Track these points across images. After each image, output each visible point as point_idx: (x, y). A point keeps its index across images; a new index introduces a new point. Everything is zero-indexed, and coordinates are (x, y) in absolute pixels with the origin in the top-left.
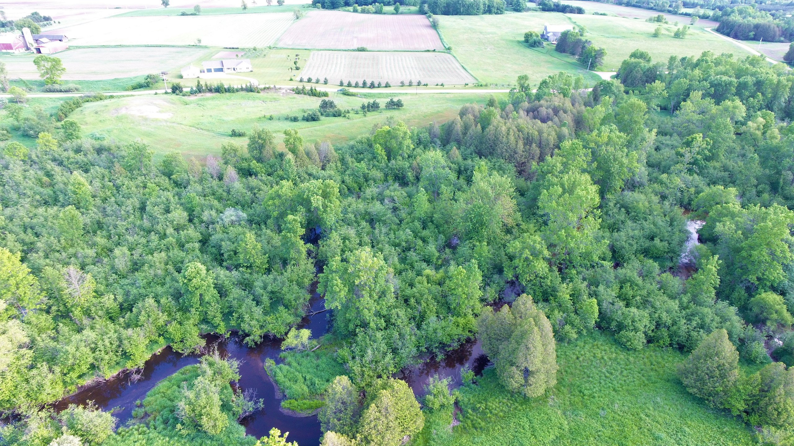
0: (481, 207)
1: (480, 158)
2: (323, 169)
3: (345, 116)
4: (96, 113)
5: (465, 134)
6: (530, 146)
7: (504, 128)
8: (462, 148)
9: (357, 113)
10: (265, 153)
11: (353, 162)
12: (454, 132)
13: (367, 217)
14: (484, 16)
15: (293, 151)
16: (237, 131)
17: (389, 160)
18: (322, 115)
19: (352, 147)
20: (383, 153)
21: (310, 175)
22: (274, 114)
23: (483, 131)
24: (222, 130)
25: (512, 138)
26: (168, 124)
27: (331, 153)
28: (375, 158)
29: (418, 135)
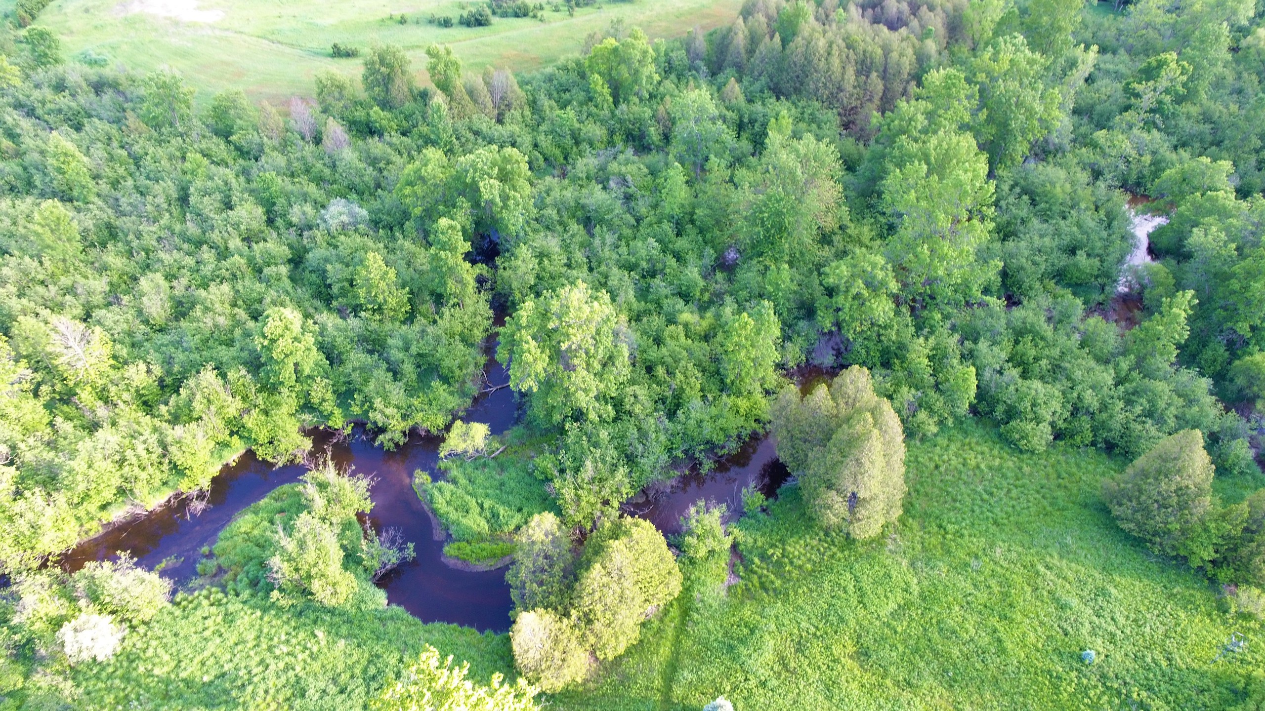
0: (782, 200)
1: (778, 99)
2: (500, 121)
3: (535, 16)
4: (87, 11)
5: (751, 52)
6: (867, 77)
7: (822, 43)
8: (746, 80)
9: (557, 10)
10: (394, 91)
11: (551, 108)
12: (731, 48)
13: (579, 213)
15: (445, 87)
16: (342, 47)
17: (616, 103)
18: (494, 13)
19: (550, 79)
20: (606, 91)
21: (477, 133)
22: (408, 13)
23: (784, 46)
24: (314, 45)
25: (836, 62)
26: (218, 33)
27: (513, 92)
28: (591, 99)
29: (666, 54)
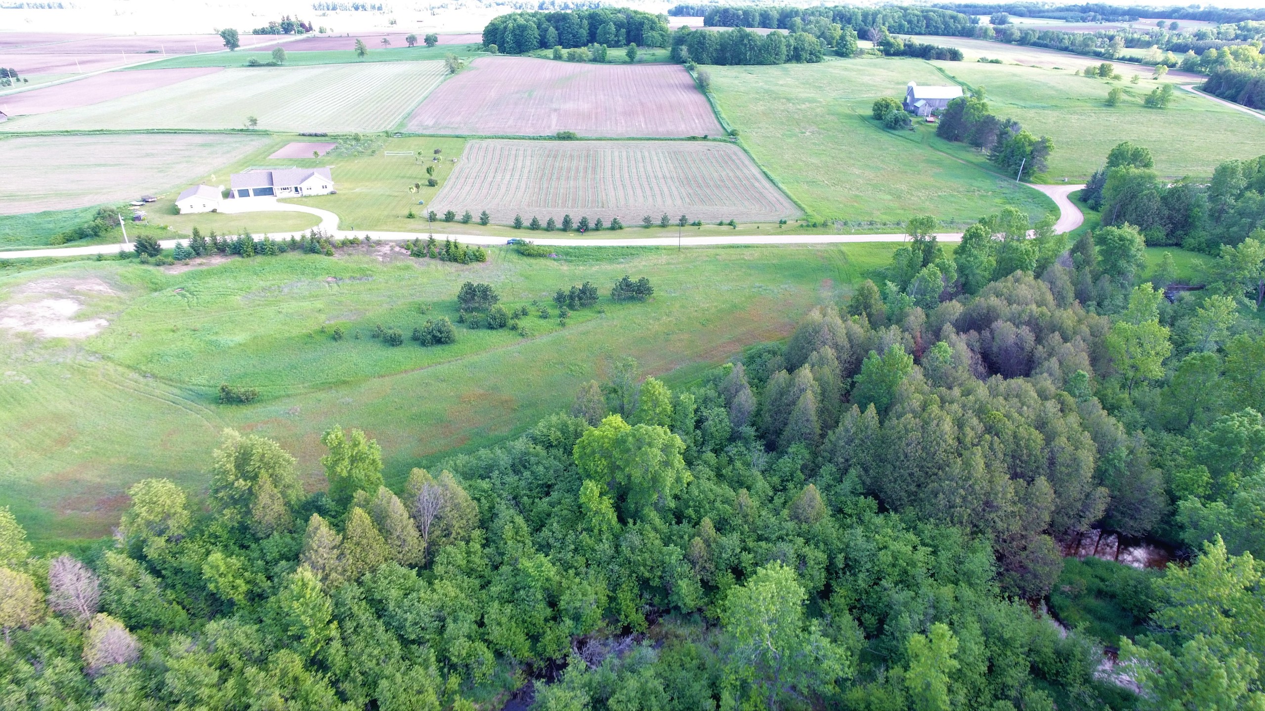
2: (427, 567)
3: (514, 328)
9: (544, 316)
11: (516, 533)
12: (796, 412)
14: (787, 65)
17: (622, 520)
18: (461, 321)
20: (606, 506)
22: (348, 322)
27: (454, 507)
28: (581, 515)
